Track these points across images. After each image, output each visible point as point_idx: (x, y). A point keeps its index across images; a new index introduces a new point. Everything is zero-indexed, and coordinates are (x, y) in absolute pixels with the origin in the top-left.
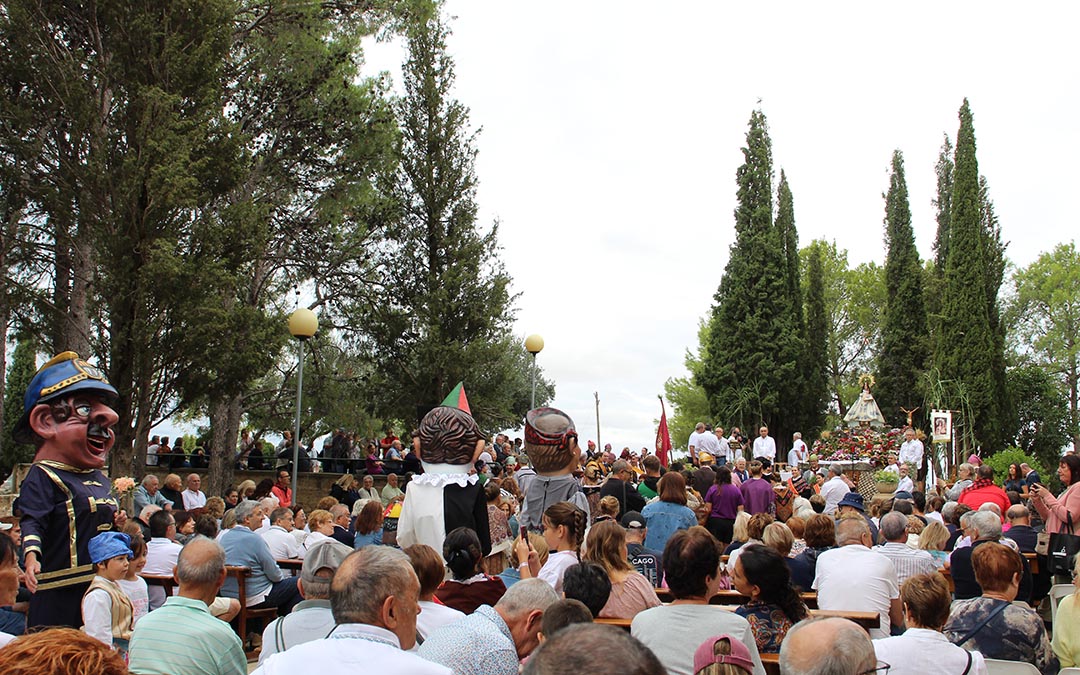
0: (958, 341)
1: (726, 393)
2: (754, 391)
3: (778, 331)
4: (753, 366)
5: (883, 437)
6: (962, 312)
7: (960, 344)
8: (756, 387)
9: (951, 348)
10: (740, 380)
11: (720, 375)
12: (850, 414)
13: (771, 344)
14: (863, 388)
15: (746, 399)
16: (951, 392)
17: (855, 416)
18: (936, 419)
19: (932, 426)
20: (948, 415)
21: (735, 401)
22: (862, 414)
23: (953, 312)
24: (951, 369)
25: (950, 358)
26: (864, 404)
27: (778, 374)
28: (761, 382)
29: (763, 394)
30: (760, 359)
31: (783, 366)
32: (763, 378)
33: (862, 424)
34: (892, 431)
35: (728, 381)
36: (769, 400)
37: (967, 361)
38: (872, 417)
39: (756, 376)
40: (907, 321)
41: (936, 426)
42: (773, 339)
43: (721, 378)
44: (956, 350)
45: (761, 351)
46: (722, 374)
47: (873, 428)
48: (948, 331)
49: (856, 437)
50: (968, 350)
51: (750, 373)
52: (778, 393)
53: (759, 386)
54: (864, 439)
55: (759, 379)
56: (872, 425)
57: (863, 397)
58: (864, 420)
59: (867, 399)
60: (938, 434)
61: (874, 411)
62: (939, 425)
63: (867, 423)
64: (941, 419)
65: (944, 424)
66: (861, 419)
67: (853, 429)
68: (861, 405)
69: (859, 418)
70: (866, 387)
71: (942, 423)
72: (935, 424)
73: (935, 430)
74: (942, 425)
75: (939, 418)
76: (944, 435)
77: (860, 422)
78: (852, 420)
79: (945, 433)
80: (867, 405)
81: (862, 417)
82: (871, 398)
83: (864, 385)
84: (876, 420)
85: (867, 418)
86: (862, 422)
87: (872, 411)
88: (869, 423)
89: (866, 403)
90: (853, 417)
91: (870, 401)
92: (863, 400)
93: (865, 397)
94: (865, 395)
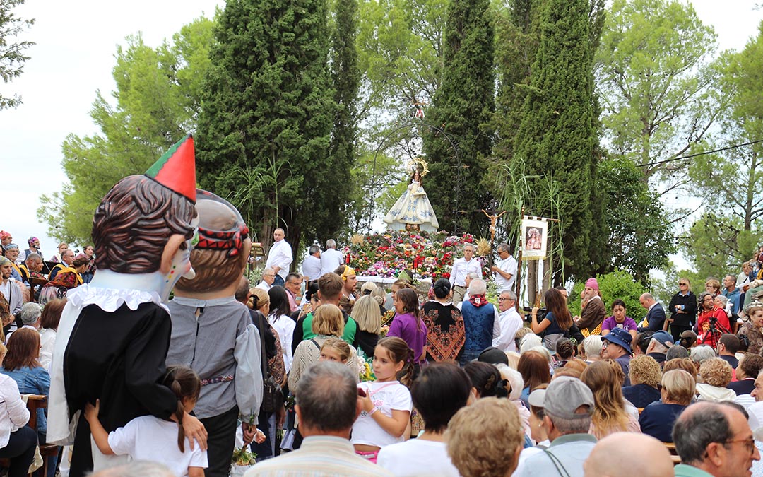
0: (550, 123)
1: (231, 174)
2: (270, 174)
3: (307, 90)
4: (270, 138)
5: (436, 246)
6: (558, 83)
7: (552, 127)
8: (273, 167)
9: (541, 132)
10: (251, 155)
11: (222, 148)
12: (394, 213)
13: (297, 109)
14: (413, 177)
15: (258, 185)
16: (537, 191)
17: (400, 216)
18: (528, 228)
19: (523, 238)
20: (543, 224)
21: (242, 186)
22: (410, 214)
23: (547, 82)
24: (540, 160)
25: (538, 145)
26: (413, 199)
27: (305, 151)
28: (281, 162)
29: (282, 178)
30: (279, 129)
31: (311, 141)
32: (285, 155)
33: (409, 228)
34: (450, 239)
35: (233, 157)
36: (290, 188)
37: (561, 151)
38: (423, 219)
39: (273, 152)
40: (472, 86)
41: (528, 238)
42: (300, 99)
43: (224, 151)
44: (548, 135)
45: (282, 117)
46: (226, 146)
47: (424, 234)
48: (539, 107)
49: (401, 245)
50: (563, 136)
51: (265, 147)
52: (302, 178)
53: (277, 167)
54: (413, 249)
55: (277, 157)
56: (422, 230)
57: (411, 190)
58: (412, 222)
59: (417, 193)
60: (530, 250)
61: (426, 212)
62: (531, 237)
63: (416, 227)
64: (534, 229)
65: (538, 236)
66: (407, 222)
67: (396, 233)
68: (408, 201)
69: (405, 219)
70: (417, 177)
71: (536, 235)
72: (527, 235)
73: (527, 244)
74: (535, 238)
75: (531, 228)
76: (539, 250)
77: (406, 224)
78: (395, 222)
79: (540, 249)
80: (416, 202)
81: (408, 219)
82: (424, 192)
83: (415, 174)
84: (428, 224)
85: (414, 220)
86: (410, 224)
87: (424, 211)
88: (418, 227)
89: (415, 200)
90: (398, 217)
91: (421, 196)
92: (411, 195)
93: (415, 191)
94: (415, 188)
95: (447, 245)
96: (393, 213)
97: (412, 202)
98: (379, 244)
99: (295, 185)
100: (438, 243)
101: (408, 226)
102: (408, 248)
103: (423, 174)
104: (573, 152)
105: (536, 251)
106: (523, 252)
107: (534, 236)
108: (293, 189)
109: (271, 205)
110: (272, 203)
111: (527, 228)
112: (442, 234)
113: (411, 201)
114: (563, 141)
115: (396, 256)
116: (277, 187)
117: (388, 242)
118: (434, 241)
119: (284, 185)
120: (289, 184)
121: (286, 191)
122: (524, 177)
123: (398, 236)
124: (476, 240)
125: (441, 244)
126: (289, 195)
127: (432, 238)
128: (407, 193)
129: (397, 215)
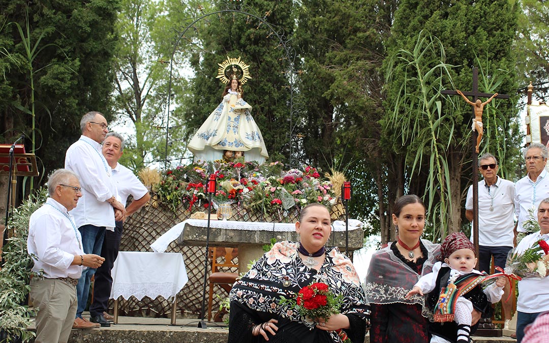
2: (22, 51)
12: (204, 137)
14: (229, 85)
17: (216, 140)
19: (534, 138)
22: (231, 137)
26: (233, 116)
28: (41, 33)
32: (48, 22)
33: (230, 157)
36: (56, 77)
38: (250, 144)
41: (546, 138)
47: (251, 166)
50: (481, 8)
51: (11, 7)
52: (77, 62)
53: (33, 41)
55: (34, 25)
57: (228, 102)
58: (234, 149)
59: (239, 107)
61: (253, 133)
63: (239, 155)
66: (227, 148)
67: (210, 164)
68: (226, 118)
69: (224, 144)
70: (235, 85)
77: (225, 152)
78: (209, 149)
80: (237, 120)
81: (227, 143)
82: (247, 106)
83: (231, 80)
84: (256, 151)
85: (237, 146)
86: (230, 151)
87: (250, 133)
88: (242, 155)
89: (236, 116)
90: (213, 141)
91: (243, 111)
92: (230, 109)
93: (234, 104)
94: (233, 100)
95: (288, 180)
96: (202, 136)
97: (232, 119)
98: (187, 180)
99: (63, 73)
100: (274, 178)
101: (228, 154)
102: (235, 185)
103: (243, 81)
104: (495, 32)
108: (62, 80)
109: (22, 108)
110: (23, 104)
112: (278, 166)
113: (229, 118)
114: (481, 17)
116: (34, 76)
117: (201, 177)
118: (267, 177)
119: (45, 73)
120: (55, 72)
121: (50, 82)
122: (443, 65)
123: (214, 168)
124: (327, 175)
125: (278, 180)
126: (54, 90)
127: (264, 171)
128: (222, 107)
129: (211, 138)
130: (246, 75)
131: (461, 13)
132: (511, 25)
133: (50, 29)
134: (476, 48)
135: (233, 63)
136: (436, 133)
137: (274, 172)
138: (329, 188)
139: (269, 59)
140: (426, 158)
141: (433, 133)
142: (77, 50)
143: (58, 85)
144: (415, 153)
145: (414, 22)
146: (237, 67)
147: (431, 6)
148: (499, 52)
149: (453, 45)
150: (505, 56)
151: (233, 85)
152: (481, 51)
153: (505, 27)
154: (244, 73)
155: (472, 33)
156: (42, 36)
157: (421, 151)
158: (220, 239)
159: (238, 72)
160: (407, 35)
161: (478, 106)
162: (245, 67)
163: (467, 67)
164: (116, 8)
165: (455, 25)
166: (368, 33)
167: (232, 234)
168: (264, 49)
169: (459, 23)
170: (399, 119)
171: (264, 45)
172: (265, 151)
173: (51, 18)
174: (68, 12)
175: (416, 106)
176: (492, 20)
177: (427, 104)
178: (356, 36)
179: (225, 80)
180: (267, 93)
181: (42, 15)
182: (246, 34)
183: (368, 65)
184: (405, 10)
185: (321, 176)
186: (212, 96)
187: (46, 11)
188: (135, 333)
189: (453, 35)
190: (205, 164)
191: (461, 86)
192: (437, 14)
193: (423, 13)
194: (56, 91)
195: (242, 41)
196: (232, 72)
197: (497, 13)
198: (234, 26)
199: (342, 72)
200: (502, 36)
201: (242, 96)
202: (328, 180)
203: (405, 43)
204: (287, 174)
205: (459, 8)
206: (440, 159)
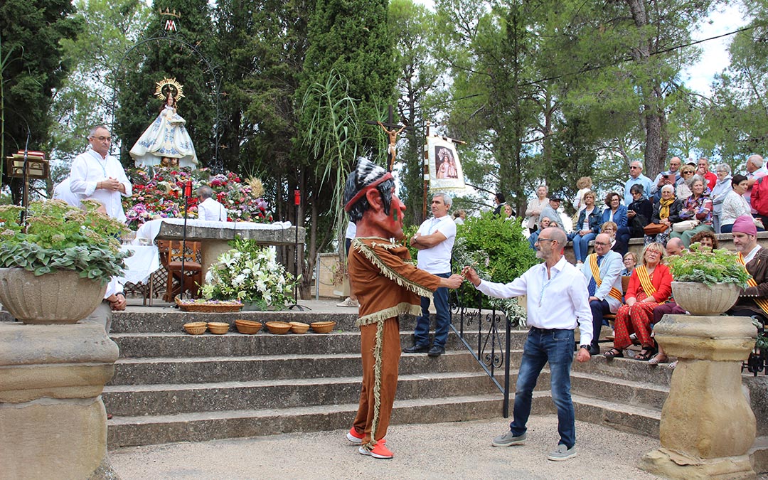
0: (359, 41)
7: (363, 45)
9: (346, 50)
14: (166, 101)
18: (438, 149)
19: (431, 161)
20: (451, 145)
26: (170, 128)
29: (11, 73)
33: (167, 163)
36: (26, 87)
38: (185, 152)
41: (438, 162)
48: (343, 22)
49: (163, 183)
54: (177, 188)
56: (182, 165)
57: (166, 116)
58: (171, 155)
59: (175, 120)
60: (443, 178)
61: (187, 143)
62: (443, 161)
63: (175, 161)
64: (445, 150)
65: (451, 158)
66: (165, 154)
67: (150, 168)
68: (164, 130)
69: (162, 152)
70: (171, 101)
71: (448, 158)
72: (437, 158)
73: (437, 170)
74: (449, 161)
75: (442, 148)
76: (454, 180)
77: (163, 158)
78: (149, 155)
79: (456, 177)
80: (173, 131)
81: (165, 151)
82: (182, 120)
83: (168, 97)
84: (188, 158)
85: (174, 153)
86: (168, 158)
87: (184, 142)
88: (178, 161)
89: (172, 128)
90: (153, 148)
91: (179, 124)
92: (167, 122)
93: (171, 117)
94: (169, 114)
95: (215, 184)
96: (143, 143)
97: (169, 131)
99: (33, 85)
100: (204, 181)
101: (166, 160)
102: (172, 186)
103: (178, 98)
104: (384, 76)
105: (452, 179)
106: (431, 181)
107: (446, 159)
111: (436, 147)
112: (207, 171)
113: (167, 130)
115: (160, 197)
116: (3, 85)
117: (143, 179)
118: (199, 180)
119: (16, 83)
120: (27, 83)
121: (22, 92)
122: (349, 98)
123: (154, 172)
124: (247, 180)
125: (208, 183)
126: (24, 99)
127: (196, 176)
128: (160, 120)
129: (151, 146)
130: (180, 94)
131: (361, 58)
132: (395, 72)
133: (19, 44)
134: (371, 87)
135: (169, 83)
136: (342, 152)
137: (204, 176)
138: (250, 191)
139: (192, 81)
140: (334, 172)
141: (340, 151)
142: (42, 65)
143: (28, 95)
144: (325, 166)
145: (324, 62)
146: (171, 85)
147: (338, 51)
148: (386, 91)
149: (354, 83)
150: (390, 95)
151: (169, 101)
152: (375, 89)
153: (391, 73)
154: (179, 92)
155: (368, 75)
156: (12, 49)
157: (329, 166)
158: (191, 235)
159: (173, 91)
160: (317, 71)
161: (393, 135)
162: (179, 87)
163: (365, 101)
164: (78, 29)
165: (356, 67)
166: (281, 66)
167: (201, 231)
168: (187, 72)
169: (359, 67)
170: (312, 139)
171: (187, 68)
172: (195, 159)
173: (20, 33)
174: (34, 29)
175: (326, 129)
176: (382, 66)
177: (336, 129)
178: (271, 67)
179: (163, 97)
180: (189, 109)
181: (10, 30)
182: (172, 58)
183: (280, 92)
184: (315, 52)
185: (242, 181)
186: (139, 108)
187: (15, 27)
188: (135, 315)
189: (354, 75)
190: (146, 168)
191: (360, 115)
192: (342, 57)
193: (330, 56)
194: (26, 100)
195: (169, 63)
196: (168, 90)
197: (385, 61)
198: (161, 51)
199: (260, 97)
200: (389, 79)
201: (177, 112)
202: (248, 184)
203: (316, 78)
204: (214, 179)
205: (358, 55)
206: (345, 172)
